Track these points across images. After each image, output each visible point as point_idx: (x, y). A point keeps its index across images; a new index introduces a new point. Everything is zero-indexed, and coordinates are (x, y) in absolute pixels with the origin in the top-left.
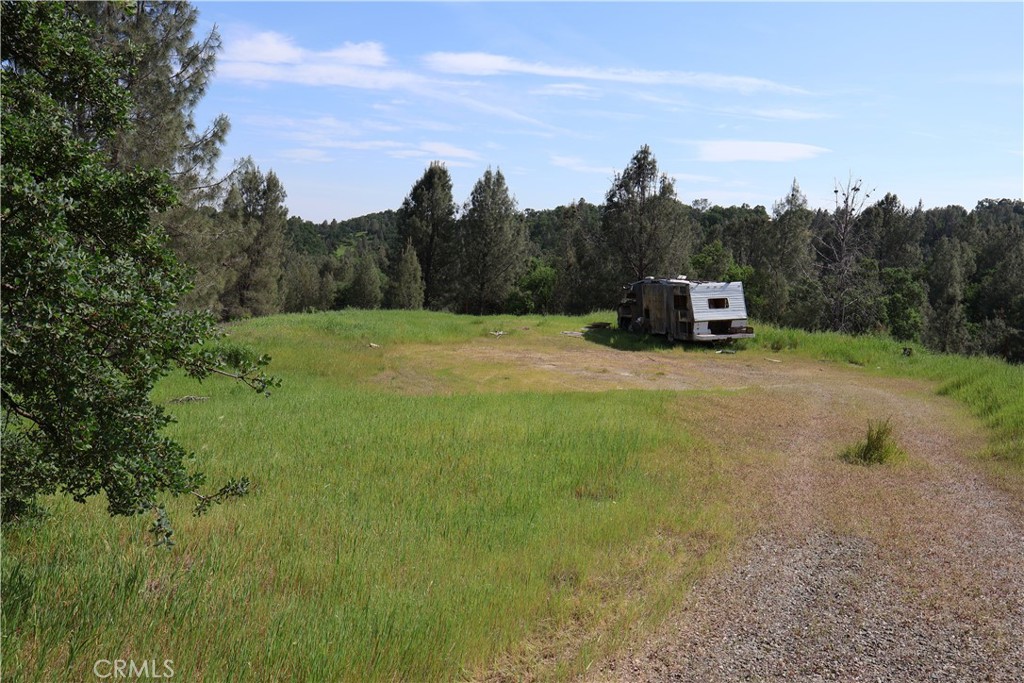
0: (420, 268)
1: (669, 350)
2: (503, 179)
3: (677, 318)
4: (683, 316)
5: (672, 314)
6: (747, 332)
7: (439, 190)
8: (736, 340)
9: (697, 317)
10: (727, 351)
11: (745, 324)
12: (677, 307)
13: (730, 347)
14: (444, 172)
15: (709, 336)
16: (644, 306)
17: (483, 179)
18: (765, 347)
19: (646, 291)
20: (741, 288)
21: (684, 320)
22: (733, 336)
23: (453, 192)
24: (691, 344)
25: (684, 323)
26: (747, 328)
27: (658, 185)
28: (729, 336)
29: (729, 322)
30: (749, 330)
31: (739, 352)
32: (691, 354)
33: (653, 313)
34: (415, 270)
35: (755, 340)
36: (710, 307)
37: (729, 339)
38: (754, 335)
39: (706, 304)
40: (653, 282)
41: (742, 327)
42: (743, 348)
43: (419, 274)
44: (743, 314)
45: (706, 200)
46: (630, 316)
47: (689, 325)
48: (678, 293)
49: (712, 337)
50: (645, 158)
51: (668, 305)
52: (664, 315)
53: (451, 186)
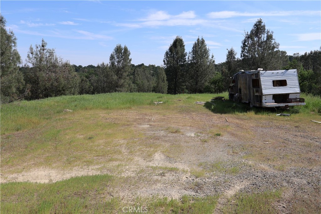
0: (166, 77)
1: (245, 113)
2: (204, 41)
3: (254, 93)
4: (257, 91)
5: (251, 91)
6: (300, 101)
7: (179, 47)
8: (293, 107)
9: (265, 92)
10: (285, 114)
11: (298, 96)
12: (254, 86)
13: (288, 111)
14: (181, 40)
15: (273, 104)
16: (239, 87)
17: (197, 42)
18: (314, 111)
19: (240, 78)
20: (296, 73)
21: (257, 94)
22: (290, 104)
23: (185, 47)
24: (260, 109)
25: (258, 96)
26: (300, 99)
27: (266, 35)
28: (287, 104)
29: (287, 95)
30: (302, 100)
31: (293, 115)
32: (259, 116)
33: (243, 91)
34: (164, 77)
35: (306, 107)
36: (274, 86)
37: (287, 106)
38: (305, 104)
39: (271, 83)
40: (243, 73)
41: (296, 98)
42: (297, 112)
43: (165, 79)
44: (298, 90)
45: (298, 53)
46: (233, 93)
47: (260, 97)
48: (254, 77)
49: (274, 104)
50: (260, 24)
51: (249, 86)
52: (248, 92)
53: (184, 46)
